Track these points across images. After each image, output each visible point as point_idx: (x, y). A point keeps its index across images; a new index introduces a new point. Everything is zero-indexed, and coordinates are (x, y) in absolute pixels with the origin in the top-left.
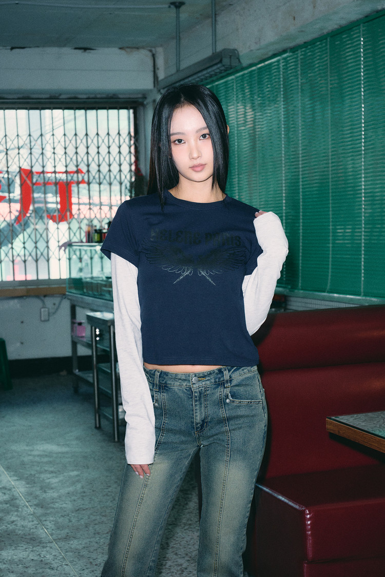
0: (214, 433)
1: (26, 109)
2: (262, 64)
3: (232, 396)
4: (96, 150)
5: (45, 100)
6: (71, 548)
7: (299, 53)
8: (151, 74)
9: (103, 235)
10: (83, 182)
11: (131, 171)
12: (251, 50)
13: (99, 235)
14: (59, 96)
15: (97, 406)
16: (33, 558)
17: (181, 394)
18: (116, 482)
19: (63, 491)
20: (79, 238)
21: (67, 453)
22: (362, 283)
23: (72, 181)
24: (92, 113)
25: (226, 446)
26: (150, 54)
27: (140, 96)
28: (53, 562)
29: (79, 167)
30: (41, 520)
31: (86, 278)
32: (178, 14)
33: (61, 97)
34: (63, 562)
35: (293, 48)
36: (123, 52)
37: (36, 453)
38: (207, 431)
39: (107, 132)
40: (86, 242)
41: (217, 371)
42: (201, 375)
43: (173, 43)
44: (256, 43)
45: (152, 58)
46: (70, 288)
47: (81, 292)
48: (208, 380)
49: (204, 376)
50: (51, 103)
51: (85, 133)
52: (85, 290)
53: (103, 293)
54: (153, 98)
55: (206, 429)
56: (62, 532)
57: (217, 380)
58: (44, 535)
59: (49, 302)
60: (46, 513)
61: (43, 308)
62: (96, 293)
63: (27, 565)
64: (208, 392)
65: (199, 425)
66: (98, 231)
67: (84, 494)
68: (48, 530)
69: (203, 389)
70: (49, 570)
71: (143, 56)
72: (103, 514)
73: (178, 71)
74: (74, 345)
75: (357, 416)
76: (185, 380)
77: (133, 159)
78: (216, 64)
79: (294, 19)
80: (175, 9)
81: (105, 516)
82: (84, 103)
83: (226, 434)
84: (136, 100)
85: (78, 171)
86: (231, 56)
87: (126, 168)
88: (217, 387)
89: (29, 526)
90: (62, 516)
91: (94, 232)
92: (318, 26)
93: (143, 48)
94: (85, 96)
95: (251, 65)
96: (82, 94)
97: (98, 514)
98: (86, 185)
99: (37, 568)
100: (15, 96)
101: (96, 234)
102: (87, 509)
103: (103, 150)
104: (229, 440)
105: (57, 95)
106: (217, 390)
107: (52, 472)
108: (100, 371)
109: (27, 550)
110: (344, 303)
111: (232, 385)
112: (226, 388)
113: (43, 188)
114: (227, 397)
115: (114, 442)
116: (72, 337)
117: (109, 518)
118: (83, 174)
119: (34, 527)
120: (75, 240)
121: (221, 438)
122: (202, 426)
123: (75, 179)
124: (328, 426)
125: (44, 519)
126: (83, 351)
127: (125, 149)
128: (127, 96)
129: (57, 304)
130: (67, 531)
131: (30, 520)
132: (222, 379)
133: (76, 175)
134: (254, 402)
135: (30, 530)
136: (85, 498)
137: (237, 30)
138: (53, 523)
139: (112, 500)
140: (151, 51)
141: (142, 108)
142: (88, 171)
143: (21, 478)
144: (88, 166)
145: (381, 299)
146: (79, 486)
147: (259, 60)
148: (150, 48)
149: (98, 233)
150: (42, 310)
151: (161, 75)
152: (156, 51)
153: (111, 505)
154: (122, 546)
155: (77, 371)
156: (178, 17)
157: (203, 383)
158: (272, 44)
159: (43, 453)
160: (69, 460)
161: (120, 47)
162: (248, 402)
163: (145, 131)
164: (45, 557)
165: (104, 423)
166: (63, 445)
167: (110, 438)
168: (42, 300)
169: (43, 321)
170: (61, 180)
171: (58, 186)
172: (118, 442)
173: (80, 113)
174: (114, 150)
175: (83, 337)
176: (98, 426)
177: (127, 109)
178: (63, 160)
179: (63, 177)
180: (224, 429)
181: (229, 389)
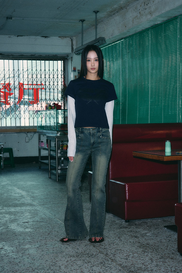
1: (22, 60)
2: (114, 44)
4: (49, 76)
6: (45, 207)
7: (127, 39)
8: (71, 47)
9: (52, 107)
10: (43, 88)
11: (62, 84)
12: (110, 38)
15: (50, 170)
17: (87, 134)
18: (59, 192)
19: (40, 194)
21: (39, 184)
24: (47, 62)
27: (66, 55)
28: (40, 210)
30: (33, 201)
32: (82, 24)
34: (43, 210)
35: (125, 37)
36: (60, 38)
37: (28, 184)
38: (94, 146)
39: (53, 69)
40: (45, 110)
41: (98, 128)
43: (80, 35)
44: (111, 35)
45: (71, 41)
47: (43, 129)
48: (95, 130)
51: (44, 69)
54: (71, 56)
56: (41, 203)
58: (35, 204)
59: (29, 135)
60: (35, 199)
62: (49, 129)
63: (31, 210)
64: (95, 134)
67: (48, 195)
71: (68, 40)
73: (82, 45)
74: (40, 150)
76: (89, 130)
77: (63, 80)
78: (97, 43)
79: (126, 27)
80: (81, 22)
82: (45, 58)
84: (64, 57)
85: (41, 84)
86: (102, 40)
87: (60, 83)
88: (98, 133)
91: (49, 106)
92: (134, 30)
93: (68, 37)
95: (109, 44)
98: (44, 90)
100: (18, 55)
102: (49, 198)
103: (51, 76)
104: (101, 149)
105: (34, 55)
109: (30, 207)
114: (101, 136)
116: (39, 147)
118: (43, 86)
120: (40, 110)
121: (98, 148)
122: (93, 144)
123: (40, 87)
127: (60, 76)
128: (61, 56)
129: (32, 136)
130: (43, 203)
131: (30, 200)
132: (99, 130)
135: (30, 203)
137: (105, 30)
138: (38, 201)
140: (71, 38)
141: (67, 60)
142: (45, 84)
143: (24, 190)
144: (45, 82)
146: (45, 193)
147: (112, 42)
150: (26, 138)
151: (75, 47)
152: (73, 38)
155: (41, 160)
156: (82, 26)
158: (118, 36)
160: (41, 186)
161: (59, 36)
163: (67, 69)
164: (37, 209)
167: (55, 181)
168: (26, 134)
169: (27, 142)
170: (35, 88)
171: (33, 90)
172: (58, 182)
173: (43, 62)
174: (55, 76)
175: (43, 147)
176: (50, 177)
177: (61, 61)
178: (36, 80)
179: (35, 86)
180: (99, 146)
181: (101, 133)
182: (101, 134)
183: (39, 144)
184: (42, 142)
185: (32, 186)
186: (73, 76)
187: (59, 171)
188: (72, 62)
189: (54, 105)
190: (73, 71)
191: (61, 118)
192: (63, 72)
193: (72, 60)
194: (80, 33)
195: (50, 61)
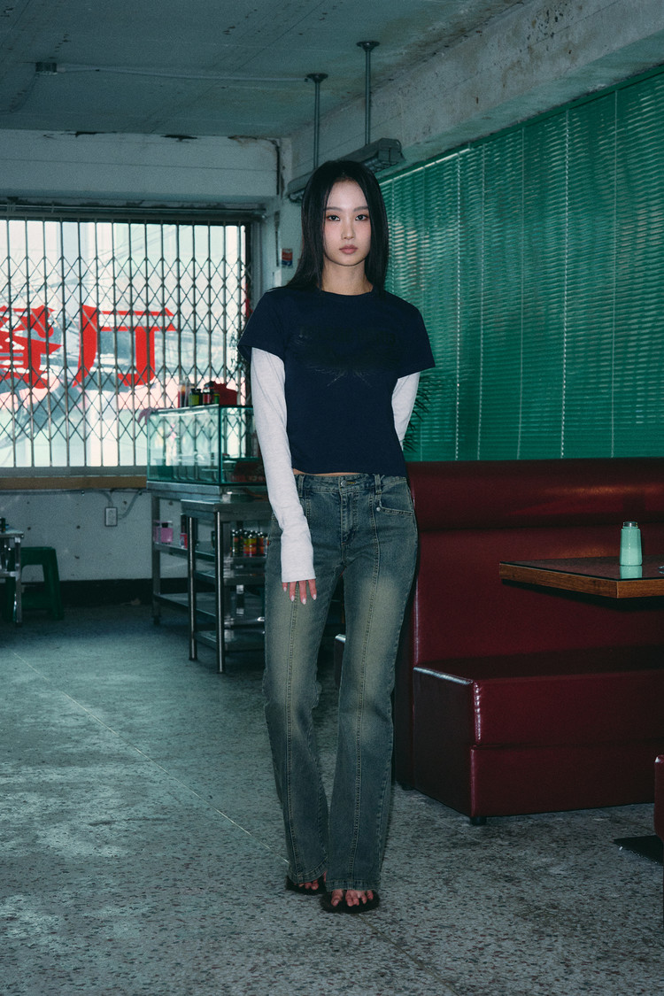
0: (362, 545)
1: (92, 220)
2: (432, 164)
3: (383, 504)
4: (191, 283)
5: (118, 209)
6: (175, 766)
7: (484, 147)
8: (274, 175)
9: (203, 395)
10: (171, 328)
11: (239, 314)
12: (418, 143)
13: (197, 396)
14: (139, 204)
15: (193, 630)
17: (328, 500)
18: (226, 710)
19: (156, 718)
21: (154, 683)
23: (155, 326)
24: (186, 230)
25: (375, 560)
26: (273, 147)
27: (256, 206)
28: (154, 777)
29: (167, 306)
30: (130, 743)
32: (317, 90)
33: (142, 205)
35: (476, 141)
36: (235, 142)
37: (112, 683)
38: (355, 544)
39: (207, 257)
40: (179, 406)
42: (350, 479)
43: (309, 133)
44: (424, 133)
45: (276, 153)
46: (152, 473)
47: (170, 479)
48: (357, 484)
49: (353, 480)
50: (127, 214)
51: (175, 258)
52: (176, 475)
53: (201, 477)
54: (275, 210)
55: (354, 540)
56: (161, 752)
57: (368, 485)
58: (138, 755)
59: (118, 498)
60: (136, 737)
61: (109, 507)
64: (357, 498)
65: (346, 535)
66: (197, 392)
67: (184, 721)
68: (143, 751)
69: (352, 493)
71: (263, 149)
74: (156, 556)
76: (332, 484)
77: (244, 297)
78: (371, 159)
79: (478, 102)
80: (314, 83)
82: (177, 214)
83: (375, 547)
84: (250, 212)
85: (164, 313)
86: (390, 149)
87: (232, 309)
88: (368, 493)
89: (116, 748)
90: (158, 739)
91: (190, 392)
92: (509, 112)
93: (263, 138)
94: (177, 206)
95: (416, 165)
96: (171, 201)
97: (205, 738)
98: (175, 333)
100: (78, 202)
101: (193, 396)
102: (190, 733)
103: (202, 282)
104: (378, 554)
105: (137, 202)
106: (367, 496)
107: (138, 701)
109: (119, 767)
111: (383, 492)
112: (377, 494)
113: (114, 335)
114: (377, 505)
116: (153, 543)
117: (221, 741)
118: (171, 318)
119: (123, 748)
120: (157, 406)
121: (369, 551)
122: (349, 536)
123: (160, 322)
125: (135, 741)
127: (232, 283)
128: (238, 206)
129: (129, 502)
131: (117, 742)
132: (373, 484)
133: (160, 318)
134: (405, 512)
135: (119, 751)
136: (185, 724)
137: (400, 114)
138: (147, 745)
139: (222, 726)
140: (274, 142)
141: (258, 224)
142: (179, 313)
143: (96, 705)
144: (179, 305)
147: (428, 157)
148: (272, 139)
149: (196, 394)
150: (108, 510)
151: (288, 176)
152: (281, 143)
153: (221, 730)
155: (159, 593)
156: (317, 95)
157: (353, 487)
159: (122, 683)
160: (158, 689)
161: (231, 134)
162: (400, 513)
163: (261, 257)
164: (143, 773)
165: (203, 652)
166: (147, 675)
167: (213, 669)
168: (107, 496)
169: (109, 526)
170: (139, 325)
171: (135, 333)
172: (222, 673)
173: (170, 229)
174: (217, 283)
175: (169, 543)
176: (193, 656)
177: (237, 225)
178: (143, 295)
179: (142, 320)
180: (373, 541)
181: (380, 496)
182: (378, 498)
183: (154, 534)
184: (165, 525)
185: (127, 689)
187: (226, 632)
188: (277, 233)
189: (211, 390)
190: (281, 265)
191: (237, 439)
192: (243, 267)
193: (277, 225)
194: (308, 124)
195: (196, 227)
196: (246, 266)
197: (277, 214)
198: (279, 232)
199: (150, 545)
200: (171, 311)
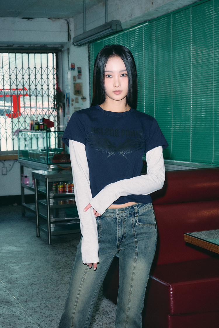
0: (128, 243)
2: (132, 29)
3: (139, 222)
4: (34, 77)
5: (4, 48)
6: (30, 307)
7: (154, 23)
8: (67, 33)
9: (40, 125)
10: (27, 95)
11: (54, 89)
12: (127, 21)
13: (38, 126)
14: (13, 45)
15: (38, 224)
16: (8, 313)
17: (110, 221)
18: (52, 268)
19: (22, 274)
20: (24, 127)
21: (22, 251)
22: (191, 154)
23: (20, 94)
24: (32, 55)
25: (135, 250)
26: (66, 22)
27: (60, 46)
28: (20, 316)
29: (25, 86)
30: (10, 291)
31: (29, 150)
33: (13, 46)
34: (26, 315)
35: (151, 20)
36: (50, 20)
37: (4, 251)
38: (125, 242)
39: (40, 66)
40: (30, 130)
41: (130, 207)
42: (122, 210)
43: (81, 16)
44: (129, 17)
45: (67, 24)
46: (20, 156)
47: (27, 159)
48: (126, 212)
49: (124, 210)
50: (8, 49)
51: (28, 67)
52: (29, 158)
53: (40, 159)
54: (67, 47)
55: (124, 241)
56: (24, 298)
57: (131, 212)
58: (13, 300)
59: (7, 164)
60: (13, 287)
61: (3, 167)
62: (36, 159)
63: (5, 317)
64: (125, 220)
65: (120, 238)
66: (37, 124)
67: (34, 276)
68: (16, 297)
69: (123, 217)
70: (18, 320)
71: (63, 22)
72: (47, 287)
73: (84, 32)
74: (22, 188)
75: (201, 233)
76: (112, 213)
77: (55, 82)
78: (108, 28)
79: (152, 4)
81: (47, 288)
82: (27, 49)
83: (135, 243)
84: (57, 48)
85: (24, 89)
86: (116, 24)
87: (51, 87)
88: (131, 216)
89: (4, 294)
90: (23, 288)
91: (35, 124)
92: (166, 8)
93: (62, 18)
94: (28, 46)
96: (25, 44)
97: (43, 287)
98: (28, 97)
99: (12, 319)
101: (36, 125)
102: (36, 284)
103: (39, 77)
104: (137, 246)
105: (12, 45)
106: (130, 218)
107: (14, 263)
108: (39, 204)
109: (4, 308)
110: (180, 166)
111: (139, 215)
112: (136, 217)
113: (4, 98)
114: (136, 222)
115: (49, 245)
116: (21, 184)
117: (50, 289)
118: (27, 91)
119: (7, 295)
120: (22, 128)
121: (132, 245)
122: (122, 239)
123: (22, 93)
124: (185, 238)
125: (12, 290)
126: (27, 192)
127: (51, 77)
128: (52, 46)
129: (12, 165)
130: (26, 297)
131: (4, 291)
132: (133, 212)
133: (22, 91)
134: (151, 225)
135: (5, 297)
136: (35, 278)
137: (118, 9)
138: (17, 292)
139: (51, 279)
140: (66, 20)
141: (61, 53)
142: (30, 89)
144: (30, 86)
145: (201, 163)
146: (31, 271)
148: (65, 19)
149: (37, 125)
150: (3, 168)
151: (73, 36)
152: (69, 20)
153: (50, 281)
154: (72, 306)
155: (24, 203)
157: (123, 214)
158: (139, 17)
159: (8, 251)
160: (23, 255)
161: (49, 18)
162: (148, 225)
163: (62, 66)
164: (15, 312)
165: (42, 233)
166: (19, 247)
167: (46, 242)
168: (3, 163)
169: (4, 175)
170: (14, 94)
171: (12, 97)
172: (50, 245)
173: (25, 55)
174: (45, 77)
175: (28, 184)
176: (38, 235)
177: (52, 53)
178: (15, 82)
179: (15, 92)
180: (134, 240)
181: (137, 218)
182: (136, 218)
183: (21, 180)
184: (26, 177)
186: (71, 76)
187: (52, 225)
188: (68, 57)
189: (43, 123)
190: (70, 70)
192: (55, 70)
193: (68, 53)
194: (80, 13)
195: (36, 54)
196: (56, 70)
197: (68, 49)
198: (69, 56)
199: (20, 185)
200: (26, 88)
